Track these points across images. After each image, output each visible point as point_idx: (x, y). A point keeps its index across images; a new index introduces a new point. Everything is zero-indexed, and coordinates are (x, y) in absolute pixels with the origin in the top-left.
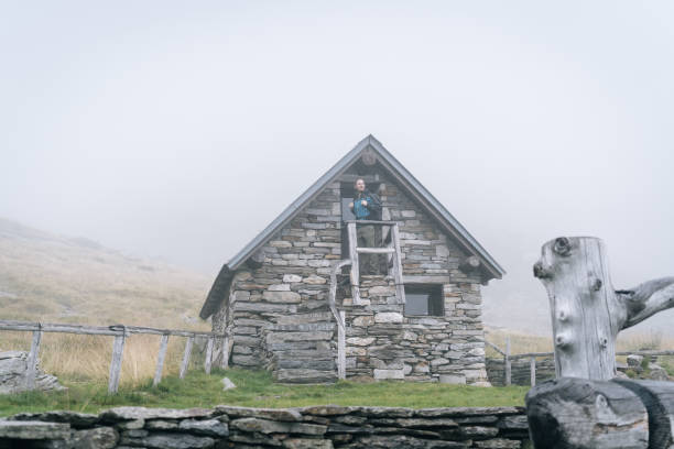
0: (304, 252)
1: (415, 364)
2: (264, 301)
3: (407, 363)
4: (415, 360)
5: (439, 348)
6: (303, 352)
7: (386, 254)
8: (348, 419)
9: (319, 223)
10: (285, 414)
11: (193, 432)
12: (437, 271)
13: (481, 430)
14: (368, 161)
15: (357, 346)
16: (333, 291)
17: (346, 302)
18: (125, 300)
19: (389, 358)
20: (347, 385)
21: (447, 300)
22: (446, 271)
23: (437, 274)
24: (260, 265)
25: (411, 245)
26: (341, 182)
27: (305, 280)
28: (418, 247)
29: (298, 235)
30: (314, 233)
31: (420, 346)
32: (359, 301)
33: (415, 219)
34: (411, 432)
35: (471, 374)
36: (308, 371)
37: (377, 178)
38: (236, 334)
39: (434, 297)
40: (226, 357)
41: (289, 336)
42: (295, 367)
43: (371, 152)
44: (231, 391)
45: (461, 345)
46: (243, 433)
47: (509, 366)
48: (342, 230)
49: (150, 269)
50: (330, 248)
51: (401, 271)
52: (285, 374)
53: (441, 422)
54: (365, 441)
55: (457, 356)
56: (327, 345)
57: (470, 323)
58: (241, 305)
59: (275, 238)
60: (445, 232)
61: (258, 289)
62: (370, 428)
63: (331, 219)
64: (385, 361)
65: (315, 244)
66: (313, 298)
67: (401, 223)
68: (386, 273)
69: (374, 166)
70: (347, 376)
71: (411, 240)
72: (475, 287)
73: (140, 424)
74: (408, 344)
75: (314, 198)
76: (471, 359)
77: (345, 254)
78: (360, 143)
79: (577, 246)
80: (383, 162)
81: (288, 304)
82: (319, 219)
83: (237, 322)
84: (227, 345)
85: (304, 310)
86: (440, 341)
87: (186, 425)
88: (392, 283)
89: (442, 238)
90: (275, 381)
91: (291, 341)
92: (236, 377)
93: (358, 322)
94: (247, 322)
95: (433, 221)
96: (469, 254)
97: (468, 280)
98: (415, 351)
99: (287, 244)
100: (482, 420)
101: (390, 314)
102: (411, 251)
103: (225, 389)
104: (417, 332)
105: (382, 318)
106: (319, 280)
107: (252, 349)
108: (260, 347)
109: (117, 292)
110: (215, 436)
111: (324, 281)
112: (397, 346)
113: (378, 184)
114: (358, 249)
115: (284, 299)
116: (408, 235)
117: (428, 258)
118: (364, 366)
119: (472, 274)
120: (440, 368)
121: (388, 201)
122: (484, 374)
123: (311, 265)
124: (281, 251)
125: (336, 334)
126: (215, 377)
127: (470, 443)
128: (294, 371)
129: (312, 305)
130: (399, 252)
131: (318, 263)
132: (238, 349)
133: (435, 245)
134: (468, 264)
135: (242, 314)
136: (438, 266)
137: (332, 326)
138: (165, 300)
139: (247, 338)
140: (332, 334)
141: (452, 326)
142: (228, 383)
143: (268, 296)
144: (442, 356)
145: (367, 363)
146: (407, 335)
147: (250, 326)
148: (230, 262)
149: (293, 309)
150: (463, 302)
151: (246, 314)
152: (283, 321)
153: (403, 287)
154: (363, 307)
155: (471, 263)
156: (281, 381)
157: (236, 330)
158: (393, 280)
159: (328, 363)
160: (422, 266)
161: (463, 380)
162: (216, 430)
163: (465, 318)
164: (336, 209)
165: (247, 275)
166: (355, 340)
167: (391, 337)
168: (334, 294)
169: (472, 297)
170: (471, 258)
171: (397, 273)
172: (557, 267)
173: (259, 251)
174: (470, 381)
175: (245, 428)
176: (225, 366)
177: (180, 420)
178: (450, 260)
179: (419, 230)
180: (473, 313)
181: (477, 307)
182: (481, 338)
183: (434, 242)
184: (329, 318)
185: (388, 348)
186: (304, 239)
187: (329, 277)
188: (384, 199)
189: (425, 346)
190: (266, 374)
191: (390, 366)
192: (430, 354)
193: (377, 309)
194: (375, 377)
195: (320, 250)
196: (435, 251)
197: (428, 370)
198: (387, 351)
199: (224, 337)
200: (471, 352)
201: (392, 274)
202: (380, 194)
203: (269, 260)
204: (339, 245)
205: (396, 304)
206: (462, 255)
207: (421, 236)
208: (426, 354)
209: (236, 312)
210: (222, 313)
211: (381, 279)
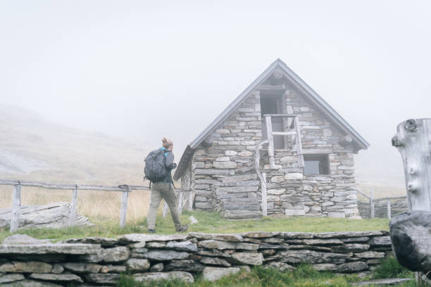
0: (238, 136)
1: (312, 205)
2: (214, 168)
3: (306, 205)
4: (311, 203)
6: (240, 199)
7: (291, 135)
8: (272, 240)
9: (247, 117)
10: (232, 237)
11: (175, 249)
12: (324, 146)
13: (358, 246)
14: (277, 76)
16: (258, 160)
17: (266, 167)
19: (295, 202)
20: (269, 220)
21: (331, 164)
22: (330, 145)
23: (325, 148)
24: (211, 145)
25: (307, 130)
26: (261, 91)
27: (239, 154)
28: (312, 131)
29: (233, 125)
30: (244, 124)
32: (274, 166)
33: (309, 112)
34: (313, 248)
35: (348, 211)
36: (243, 211)
37: (284, 87)
38: (197, 189)
39: (323, 162)
40: (191, 204)
41: (230, 190)
42: (235, 209)
43: (279, 70)
44: (195, 224)
45: (342, 192)
46: (207, 249)
47: (373, 205)
48: (262, 121)
50: (255, 133)
51: (301, 147)
52: (228, 213)
53: (332, 241)
54: (283, 253)
55: (339, 200)
56: (255, 195)
57: (347, 178)
58: (200, 170)
59: (219, 127)
60: (329, 120)
61: (209, 160)
62: (286, 246)
63: (255, 114)
64: (292, 204)
65: (246, 131)
66: (244, 165)
67: (300, 115)
68: (291, 148)
69: (281, 79)
70: (268, 214)
71: (307, 126)
72: (350, 155)
73: (143, 244)
74: (307, 193)
75: (243, 101)
76: (348, 202)
77: (264, 137)
78: (272, 64)
79: (421, 125)
80: (286, 75)
81: (230, 169)
82: (247, 114)
83: (197, 181)
84: (192, 196)
85: (240, 173)
86: (327, 190)
87: (170, 245)
88: (295, 154)
89: (327, 124)
90: (223, 218)
91: (232, 193)
92: (198, 215)
93: (274, 179)
94: (203, 181)
95: (321, 113)
96: (345, 134)
97: (345, 151)
98: (311, 197)
99: (227, 131)
100: (359, 240)
101: (294, 174)
102: (307, 133)
103: (192, 223)
104: (313, 185)
105: (289, 176)
106: (249, 154)
107: (208, 198)
108: (212, 197)
110: (189, 251)
111: (251, 154)
112: (300, 194)
113: (284, 91)
114: (273, 133)
115: (226, 166)
116: (305, 123)
117: (318, 137)
118: (279, 207)
119: (347, 147)
120: (328, 208)
121: (291, 102)
122: (357, 211)
123: (243, 144)
124: (223, 136)
125: (260, 188)
126: (185, 216)
127: (351, 254)
128: (234, 211)
129: (244, 169)
130: (299, 134)
131: (247, 143)
132: (198, 199)
133: (322, 129)
134: (345, 140)
135: (200, 177)
136: (325, 142)
137: (258, 182)
139: (204, 191)
140: (257, 187)
141: (335, 181)
142: (193, 220)
143: (216, 164)
144: (329, 200)
145: (281, 205)
146: (306, 187)
147: (205, 184)
148: (192, 144)
149: (232, 173)
150: (342, 165)
151: (203, 177)
152: (226, 180)
153: (302, 157)
154: (277, 170)
155: (347, 140)
156: (226, 218)
157: (197, 186)
158: (296, 152)
159: (256, 206)
161: (343, 215)
162: (190, 248)
163: (344, 175)
164: (258, 108)
165: (203, 152)
166: (272, 191)
167: (295, 188)
168: (258, 162)
169: (348, 162)
170: (347, 136)
171: (299, 148)
172: (408, 139)
173: (210, 136)
174: (347, 216)
175: (208, 246)
176: (191, 209)
177: (167, 242)
178: (333, 138)
179: (312, 119)
180: (349, 172)
181: (351, 168)
182: (354, 188)
183: (322, 127)
184: (256, 177)
185: (294, 196)
186: (237, 128)
187: (254, 151)
188: (288, 100)
189: (318, 194)
190: (216, 213)
191: (296, 207)
192: (321, 199)
193: (286, 171)
194: (286, 214)
195: (248, 134)
196: (322, 132)
197: (320, 210)
198: (293, 198)
199: (189, 191)
200: (348, 197)
201: (295, 148)
202: (286, 98)
203: (216, 142)
204: (260, 131)
205: (298, 167)
206: (341, 135)
207: (314, 123)
208: (319, 199)
209: (196, 175)
210: (187, 176)
211: (288, 152)
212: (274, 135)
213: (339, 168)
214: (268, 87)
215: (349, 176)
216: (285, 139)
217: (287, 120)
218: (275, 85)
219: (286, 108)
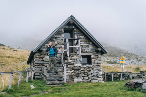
2: (43, 61)
3: (82, 76)
4: (84, 76)
5: (90, 72)
6: (54, 75)
7: (76, 48)
9: (58, 39)
12: (90, 52)
14: (71, 22)
15: (69, 73)
17: (66, 61)
18: (9, 59)
19: (78, 76)
20: (67, 85)
21: (92, 59)
22: (92, 52)
23: (90, 53)
24: (42, 51)
25: (83, 45)
26: (64, 28)
28: (85, 46)
30: (57, 42)
31: (85, 72)
32: (69, 61)
33: (84, 38)
35: (99, 79)
36: (56, 81)
37: (74, 27)
38: (35, 70)
39: (89, 59)
40: (33, 77)
42: (52, 80)
43: (72, 20)
45: (96, 71)
47: (106, 75)
48: (64, 41)
49: (16, 51)
50: (61, 46)
51: (81, 52)
52: (49, 82)
55: (95, 74)
56: (61, 73)
57: (98, 65)
58: (37, 62)
59: (46, 43)
60: (92, 41)
61: (41, 57)
63: (61, 38)
64: (77, 77)
65: (57, 45)
66: (57, 60)
67: (80, 39)
68: (76, 53)
69: (73, 24)
70: (67, 82)
71: (83, 43)
74: (82, 71)
75: (57, 33)
76: (99, 75)
77: (65, 48)
78: (69, 18)
80: (75, 23)
82: (58, 38)
83: (36, 67)
84: (33, 73)
86: (90, 70)
88: (78, 56)
89: (91, 43)
90: (46, 84)
92: (35, 83)
93: (69, 66)
94: (39, 66)
95: (89, 38)
96: (98, 47)
97: (98, 54)
98: (84, 73)
101: (78, 64)
102: (83, 47)
104: (84, 68)
105: (76, 65)
106: (58, 55)
107: (40, 74)
108: (42, 73)
109: (7, 57)
111: (60, 55)
112: (80, 73)
113: (74, 29)
116: (82, 42)
117: (87, 48)
118: (71, 78)
119: (98, 53)
120: (91, 78)
121: (77, 33)
122: (102, 79)
125: (63, 70)
128: (52, 81)
130: (80, 47)
131: (58, 50)
132: (36, 74)
133: (89, 45)
135: (37, 64)
136: (90, 51)
137: (62, 68)
138: (19, 59)
139: (39, 71)
140: (62, 70)
141: (94, 67)
143: (44, 59)
144: (91, 74)
145: (72, 77)
146: (82, 69)
147: (39, 68)
150: (96, 60)
151: (38, 64)
153: (81, 56)
154: (71, 62)
155: (99, 50)
156: (48, 85)
157: (35, 69)
158: (79, 55)
159: (61, 78)
160: (86, 50)
161: (97, 81)
163: (97, 64)
164: (63, 35)
165: (38, 54)
166: (68, 71)
167: (78, 70)
168: (63, 59)
169: (99, 59)
170: (99, 48)
171: (79, 53)
173: (42, 47)
174: (99, 81)
176: (32, 79)
178: (93, 49)
179: (85, 41)
180: (99, 63)
181: (100, 61)
182: (101, 69)
183: (89, 44)
184: (61, 65)
185: (77, 73)
186: (54, 44)
187: (61, 54)
188: (75, 33)
189: (87, 72)
190: (44, 82)
191: (78, 78)
192: (88, 74)
193: (74, 62)
194: (74, 81)
195: (58, 47)
196: (89, 46)
197: (88, 78)
198: (77, 74)
199: (32, 71)
200: (99, 73)
201: (78, 53)
202: (74, 32)
203: (45, 49)
204: (64, 45)
205: (79, 61)
206: (96, 48)
207: (85, 43)
208: (87, 74)
209: (35, 64)
210: (32, 63)
211: (75, 54)
212: (69, 47)
213: (95, 61)
214: (67, 27)
215: (99, 65)
216: (74, 49)
217: (74, 41)
218: (70, 26)
219: (74, 36)
